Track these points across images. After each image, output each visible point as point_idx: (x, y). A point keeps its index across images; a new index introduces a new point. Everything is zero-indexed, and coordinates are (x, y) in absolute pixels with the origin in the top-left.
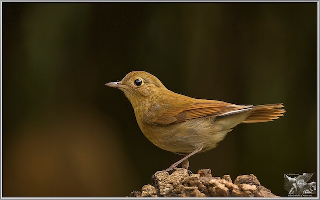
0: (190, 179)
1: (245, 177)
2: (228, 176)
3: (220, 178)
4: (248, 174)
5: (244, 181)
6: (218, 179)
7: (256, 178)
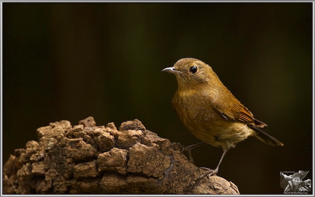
0: (73, 131)
1: (129, 123)
2: (112, 123)
3: (104, 126)
4: (132, 119)
5: (129, 126)
6: (102, 128)
7: (140, 122)
